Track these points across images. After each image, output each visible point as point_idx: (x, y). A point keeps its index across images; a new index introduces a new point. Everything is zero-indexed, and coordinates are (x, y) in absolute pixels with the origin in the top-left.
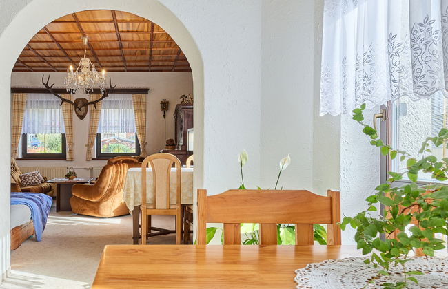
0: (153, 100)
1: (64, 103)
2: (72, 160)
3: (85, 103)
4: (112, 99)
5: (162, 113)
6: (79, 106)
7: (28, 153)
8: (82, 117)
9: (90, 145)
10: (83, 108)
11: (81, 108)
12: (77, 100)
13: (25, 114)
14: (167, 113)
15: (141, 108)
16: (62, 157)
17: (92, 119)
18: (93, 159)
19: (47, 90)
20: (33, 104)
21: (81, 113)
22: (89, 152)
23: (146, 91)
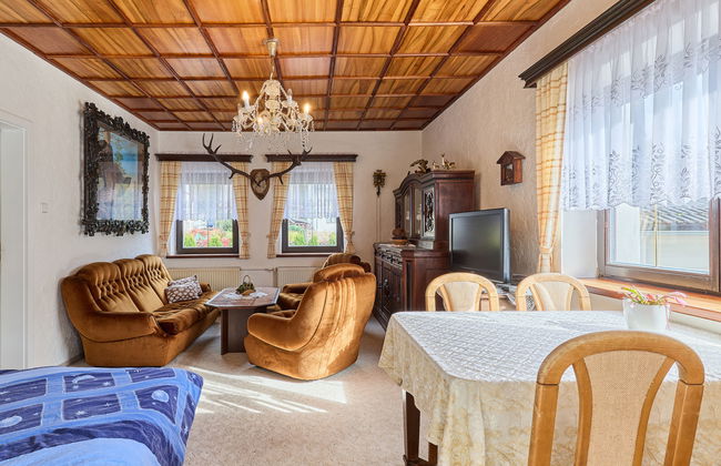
0: (362, 172)
1: (236, 175)
2: (247, 257)
3: (266, 176)
4: (305, 171)
5: (376, 190)
6: (257, 180)
7: (184, 247)
8: (261, 196)
9: (272, 236)
10: (263, 183)
11: (260, 183)
12: (255, 172)
13: (179, 191)
14: (382, 189)
15: (345, 183)
16: (233, 252)
17: (276, 199)
18: (278, 256)
19: (211, 156)
20: (190, 178)
21: (261, 190)
22: (271, 245)
23: (352, 158)
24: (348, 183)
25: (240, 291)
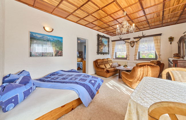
1: (126, 43)
2: (129, 60)
3: (134, 42)
4: (144, 40)
5: (170, 42)
6: (131, 43)
8: (132, 47)
9: (136, 55)
10: (133, 44)
12: (131, 42)
14: (172, 42)
16: (126, 59)
17: (136, 47)
18: (137, 60)
19: (121, 40)
21: (132, 45)
22: (135, 57)
23: (160, 35)
24: (159, 41)
25: (124, 66)
